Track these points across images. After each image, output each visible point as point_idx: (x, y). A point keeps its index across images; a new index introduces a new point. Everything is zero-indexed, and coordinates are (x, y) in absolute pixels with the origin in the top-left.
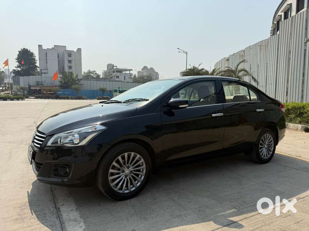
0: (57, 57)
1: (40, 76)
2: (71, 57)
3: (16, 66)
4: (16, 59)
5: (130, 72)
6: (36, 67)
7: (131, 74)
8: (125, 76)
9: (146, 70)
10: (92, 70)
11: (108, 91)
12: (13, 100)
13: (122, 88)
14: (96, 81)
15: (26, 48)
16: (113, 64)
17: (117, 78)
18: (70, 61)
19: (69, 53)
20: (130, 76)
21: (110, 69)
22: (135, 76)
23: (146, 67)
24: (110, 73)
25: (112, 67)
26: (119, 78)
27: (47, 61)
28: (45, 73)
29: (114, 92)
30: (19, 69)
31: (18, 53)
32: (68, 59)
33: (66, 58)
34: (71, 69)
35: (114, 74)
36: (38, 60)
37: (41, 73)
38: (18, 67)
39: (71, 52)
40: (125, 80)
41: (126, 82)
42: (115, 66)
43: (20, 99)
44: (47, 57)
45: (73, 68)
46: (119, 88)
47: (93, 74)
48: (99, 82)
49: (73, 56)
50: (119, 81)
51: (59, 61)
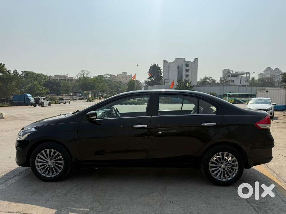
0: (177, 68)
1: (164, 85)
2: (188, 67)
3: (148, 78)
4: (148, 73)
5: (246, 75)
6: (161, 77)
7: (248, 78)
8: (240, 80)
9: (269, 72)
10: (208, 77)
11: (218, 95)
12: (136, 105)
13: (233, 92)
14: (210, 87)
15: (155, 64)
16: (229, 69)
17: (232, 82)
18: (187, 71)
19: (187, 64)
20: (247, 79)
21: (225, 74)
22: (253, 79)
23: (270, 68)
24: (225, 77)
25: (228, 72)
26: (234, 82)
27: (169, 72)
28: (167, 82)
29: (224, 96)
30: (150, 80)
31: (150, 68)
32: (186, 69)
33: (184, 68)
34: (188, 77)
35: (229, 79)
36: (163, 72)
37: (165, 82)
38: (149, 78)
39: (188, 62)
40: (240, 83)
41: (242, 86)
42: (231, 71)
43: (141, 103)
44: (169, 69)
45: (190, 76)
46: (230, 92)
47: (209, 80)
48: (213, 87)
49: (190, 66)
50: (234, 85)
51: (178, 71)
